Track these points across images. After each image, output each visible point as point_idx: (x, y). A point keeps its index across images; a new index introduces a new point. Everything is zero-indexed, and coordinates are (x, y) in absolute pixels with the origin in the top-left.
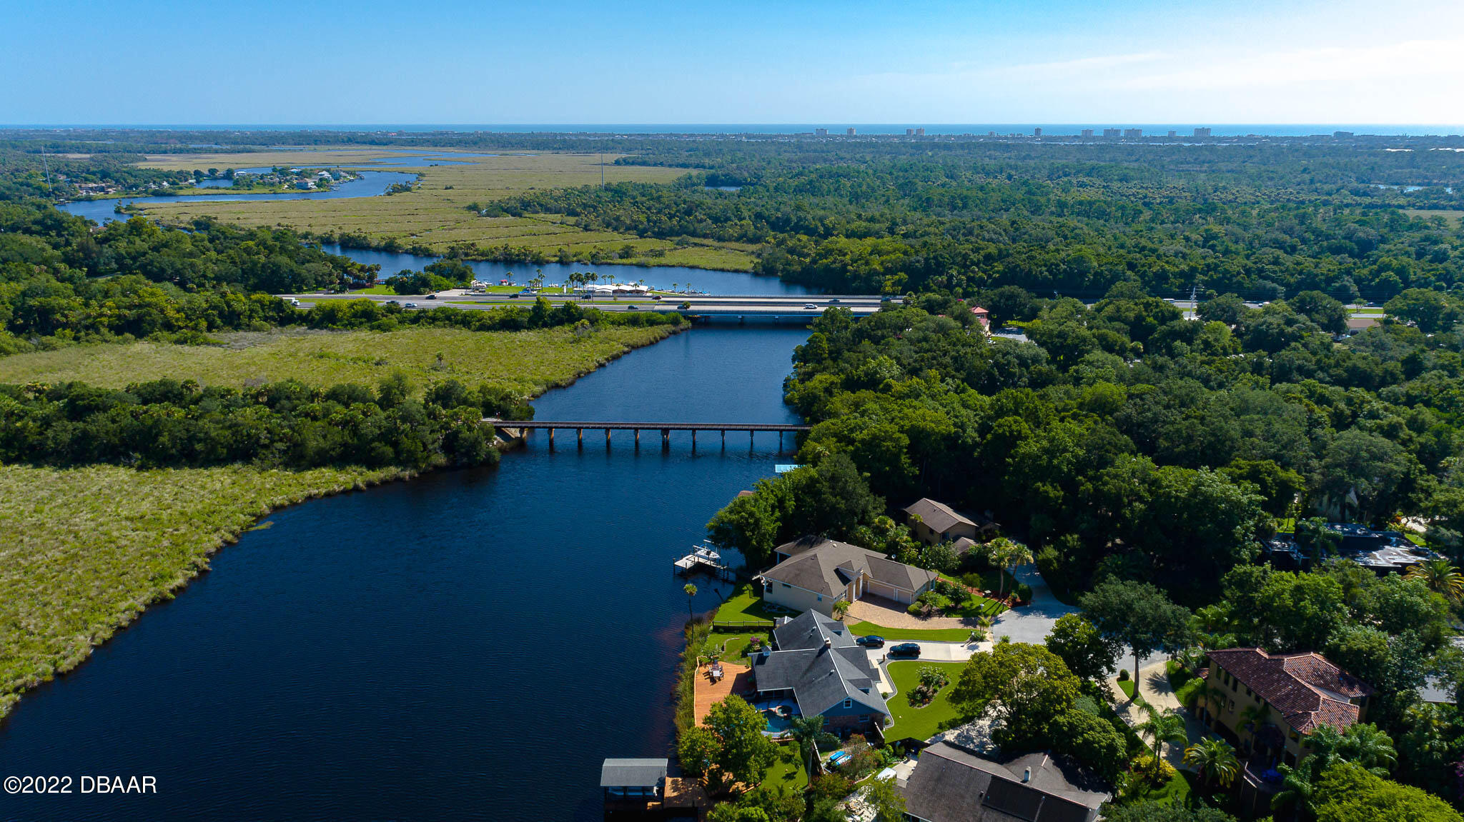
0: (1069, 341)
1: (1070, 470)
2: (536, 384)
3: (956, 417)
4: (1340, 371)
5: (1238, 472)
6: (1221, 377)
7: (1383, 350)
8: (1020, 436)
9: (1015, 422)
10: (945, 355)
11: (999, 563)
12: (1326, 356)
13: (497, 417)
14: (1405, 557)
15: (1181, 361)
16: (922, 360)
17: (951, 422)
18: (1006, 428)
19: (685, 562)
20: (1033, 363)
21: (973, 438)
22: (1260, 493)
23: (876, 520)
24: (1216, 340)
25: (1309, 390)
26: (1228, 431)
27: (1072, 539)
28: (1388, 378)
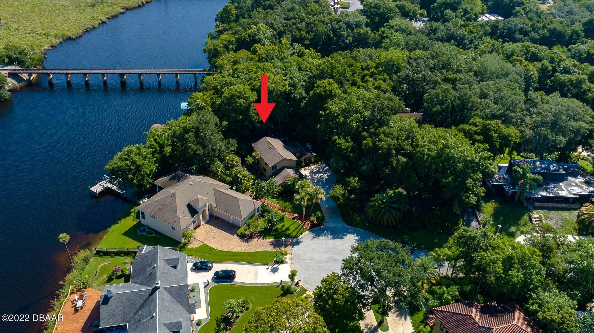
0: (381, 11)
1: (358, 127)
2: (56, 37)
3: (291, 78)
4: (545, 32)
5: (474, 129)
6: (472, 37)
7: (571, 14)
8: (331, 96)
9: (329, 83)
10: (301, 22)
11: (300, 202)
12: (538, 22)
13: (15, 66)
14: (581, 188)
15: (448, 25)
16: (287, 26)
17: (287, 83)
18: (322, 89)
19: (97, 189)
20: (356, 27)
21: (301, 94)
22: (488, 150)
23: (227, 158)
24: (471, 9)
25: (526, 49)
26: (470, 97)
27: (354, 181)
28: (574, 36)
